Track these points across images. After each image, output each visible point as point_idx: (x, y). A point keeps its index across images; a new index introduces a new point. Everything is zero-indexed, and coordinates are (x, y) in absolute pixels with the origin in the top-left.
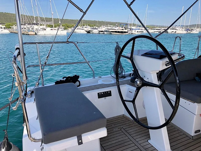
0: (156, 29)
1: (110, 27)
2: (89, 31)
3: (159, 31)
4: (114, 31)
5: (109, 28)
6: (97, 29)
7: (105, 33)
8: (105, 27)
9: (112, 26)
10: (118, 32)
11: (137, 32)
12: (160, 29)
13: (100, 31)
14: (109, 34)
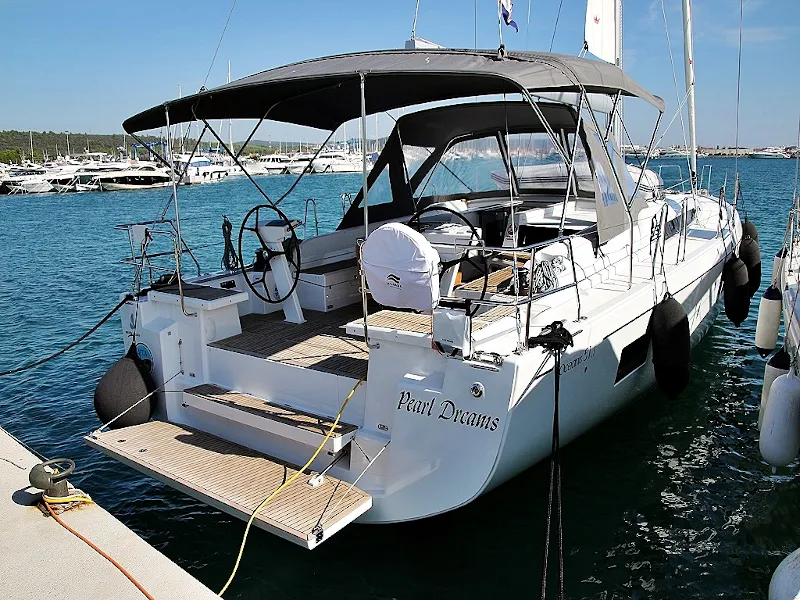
0: (271, 157)
1: (96, 159)
2: (5, 183)
3: (283, 165)
4: (117, 178)
5: (92, 165)
6: (42, 172)
7: (79, 187)
8: (72, 161)
9: (101, 154)
10: (133, 180)
11: (204, 174)
12: (287, 158)
13: (55, 182)
14: (93, 190)
